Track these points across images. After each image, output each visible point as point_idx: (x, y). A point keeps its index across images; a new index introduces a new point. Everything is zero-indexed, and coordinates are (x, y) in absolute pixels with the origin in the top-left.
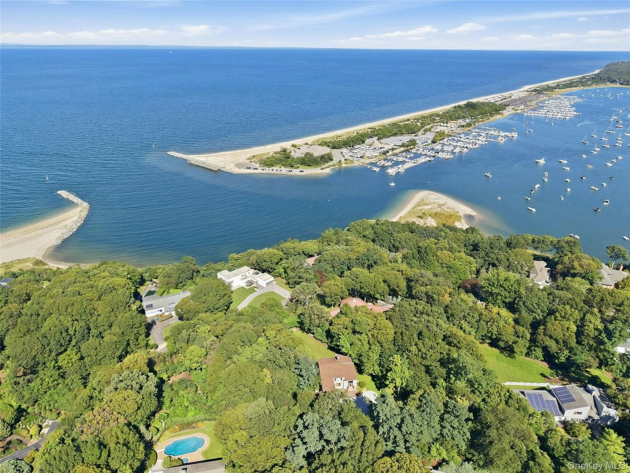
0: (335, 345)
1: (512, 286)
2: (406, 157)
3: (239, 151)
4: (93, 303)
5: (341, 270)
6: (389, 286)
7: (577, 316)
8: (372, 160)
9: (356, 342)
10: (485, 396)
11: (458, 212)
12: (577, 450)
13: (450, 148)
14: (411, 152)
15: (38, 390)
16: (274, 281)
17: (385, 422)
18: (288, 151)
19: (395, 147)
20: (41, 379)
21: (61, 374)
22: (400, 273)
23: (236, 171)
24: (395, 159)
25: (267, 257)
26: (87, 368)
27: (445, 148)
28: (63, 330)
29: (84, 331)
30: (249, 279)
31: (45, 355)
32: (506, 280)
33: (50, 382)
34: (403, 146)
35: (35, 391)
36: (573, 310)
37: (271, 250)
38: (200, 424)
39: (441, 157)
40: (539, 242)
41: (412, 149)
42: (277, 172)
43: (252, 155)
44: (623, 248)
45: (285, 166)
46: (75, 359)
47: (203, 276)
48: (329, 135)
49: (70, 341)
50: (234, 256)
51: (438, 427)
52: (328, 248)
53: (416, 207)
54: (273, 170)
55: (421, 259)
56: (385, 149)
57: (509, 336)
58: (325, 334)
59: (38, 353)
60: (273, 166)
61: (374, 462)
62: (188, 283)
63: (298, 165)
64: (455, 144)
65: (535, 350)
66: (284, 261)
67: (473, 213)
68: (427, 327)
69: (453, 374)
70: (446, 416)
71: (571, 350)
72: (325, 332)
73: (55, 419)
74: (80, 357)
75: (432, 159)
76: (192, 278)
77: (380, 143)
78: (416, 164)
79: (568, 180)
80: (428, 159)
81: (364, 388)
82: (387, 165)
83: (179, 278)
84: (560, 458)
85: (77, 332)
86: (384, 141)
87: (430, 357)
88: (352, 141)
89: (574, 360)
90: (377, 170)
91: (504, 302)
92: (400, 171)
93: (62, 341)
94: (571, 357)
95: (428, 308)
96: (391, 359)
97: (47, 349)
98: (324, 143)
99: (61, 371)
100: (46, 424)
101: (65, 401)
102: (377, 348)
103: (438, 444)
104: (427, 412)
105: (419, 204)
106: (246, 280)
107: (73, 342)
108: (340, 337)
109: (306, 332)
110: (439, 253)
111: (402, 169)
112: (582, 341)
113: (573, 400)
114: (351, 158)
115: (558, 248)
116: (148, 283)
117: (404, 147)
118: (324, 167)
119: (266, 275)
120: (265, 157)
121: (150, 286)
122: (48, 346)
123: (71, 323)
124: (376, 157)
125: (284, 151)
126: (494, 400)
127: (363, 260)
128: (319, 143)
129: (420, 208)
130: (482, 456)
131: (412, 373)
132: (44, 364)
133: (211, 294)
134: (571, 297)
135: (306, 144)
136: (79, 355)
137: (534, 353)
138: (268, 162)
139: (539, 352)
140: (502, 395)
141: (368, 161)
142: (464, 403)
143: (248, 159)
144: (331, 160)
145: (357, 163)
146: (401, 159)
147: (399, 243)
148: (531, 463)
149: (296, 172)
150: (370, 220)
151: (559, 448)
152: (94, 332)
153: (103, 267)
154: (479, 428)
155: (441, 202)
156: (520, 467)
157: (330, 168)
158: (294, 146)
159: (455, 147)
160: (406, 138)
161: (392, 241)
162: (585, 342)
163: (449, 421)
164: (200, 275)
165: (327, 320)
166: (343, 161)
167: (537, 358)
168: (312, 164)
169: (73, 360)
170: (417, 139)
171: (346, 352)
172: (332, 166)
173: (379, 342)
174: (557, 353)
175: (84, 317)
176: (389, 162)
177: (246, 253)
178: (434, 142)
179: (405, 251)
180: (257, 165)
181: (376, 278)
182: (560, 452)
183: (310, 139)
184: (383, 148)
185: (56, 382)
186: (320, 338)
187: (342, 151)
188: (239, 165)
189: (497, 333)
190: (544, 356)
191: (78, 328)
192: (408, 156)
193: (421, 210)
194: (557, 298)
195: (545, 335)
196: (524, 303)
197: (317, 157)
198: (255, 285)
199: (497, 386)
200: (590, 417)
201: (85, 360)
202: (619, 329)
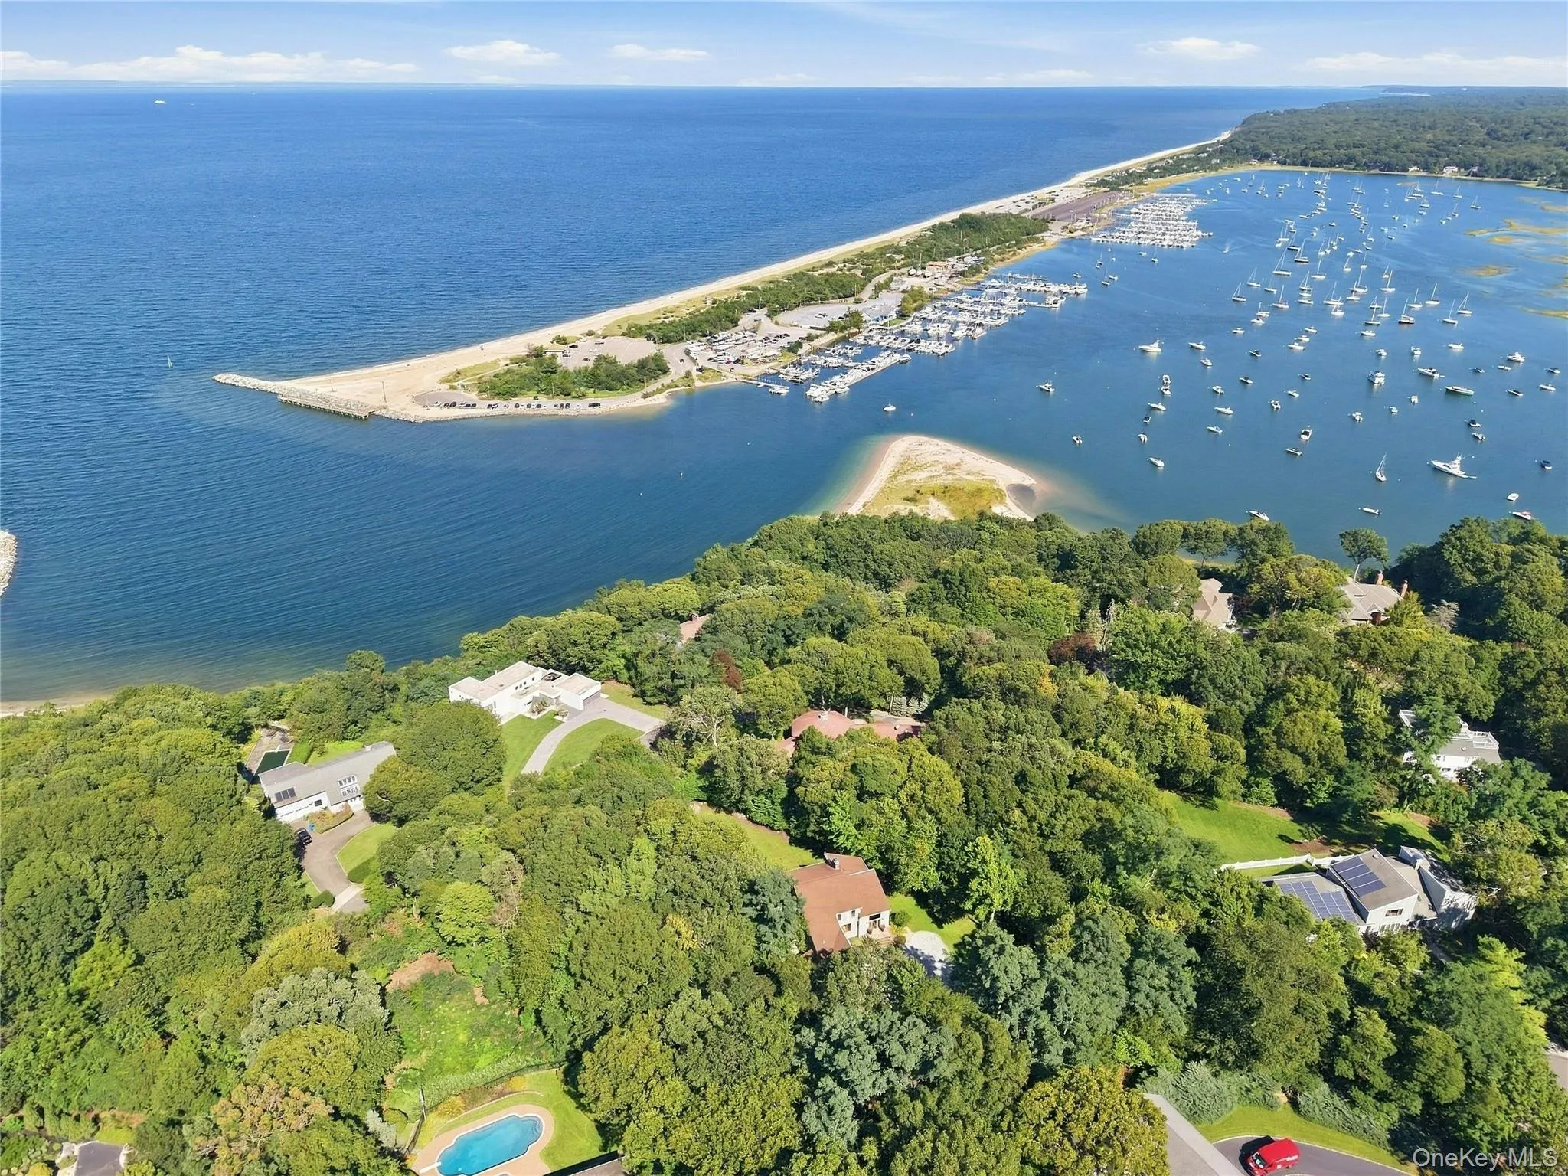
0: (813, 831)
1: (1179, 642)
2: (846, 357)
3: (413, 362)
4: (138, 805)
5: (769, 646)
6: (901, 673)
7: (1333, 696)
8: (764, 368)
9: (874, 818)
10: (1206, 904)
11: (992, 481)
12: (1439, 994)
13: (944, 329)
14: (855, 344)
15: (28, 1065)
16: (601, 691)
17: (1014, 1001)
18: (549, 354)
19: (814, 332)
20: (32, 1035)
21: (88, 1011)
22: (922, 640)
23: (418, 413)
24: (820, 361)
25: (576, 633)
26: (160, 982)
27: (932, 329)
28: (73, 891)
29: (129, 885)
30: (537, 694)
31: (31, 968)
32: (1163, 630)
33: (61, 1038)
34: (831, 328)
35: (19, 1069)
36: (1322, 683)
37: (581, 613)
38: (517, 1083)
39: (927, 351)
40: (1198, 536)
41: (856, 334)
42: (530, 412)
43: (453, 369)
44: (1374, 535)
45: (547, 393)
46: (124, 964)
47: (408, 698)
48: (645, 310)
49: (96, 916)
50: (476, 640)
51: (1123, 992)
52: (727, 594)
53: (895, 477)
54: (517, 406)
55: (953, 599)
56: (793, 339)
57: (1202, 759)
58: (778, 808)
59: (9, 966)
60: (515, 395)
61: (1017, 1100)
62: (373, 723)
63: (583, 389)
64: (953, 318)
65: (1258, 784)
66: (619, 638)
67: (1027, 480)
68: (1033, 759)
69: (1124, 864)
70: (1139, 963)
71: (1339, 773)
72: (780, 804)
73: (87, 1136)
74: (134, 957)
75: (907, 357)
76: (383, 709)
77: (777, 323)
78: (871, 373)
79: (1218, 389)
80: (897, 357)
81: (906, 928)
82: (803, 377)
83: (348, 709)
84: (1403, 1018)
85: (111, 891)
86: (784, 317)
87: (1063, 831)
88: (707, 321)
89: (1348, 795)
90: (784, 391)
91: (1161, 682)
92: (838, 390)
93: (74, 922)
94: (1341, 789)
95: (1016, 714)
96: (970, 847)
97: (36, 947)
98: (634, 331)
99: (86, 1003)
100: (64, 1154)
101: (114, 1084)
102: (930, 826)
103: (1125, 1031)
104: (1096, 961)
105: (901, 468)
106: (529, 698)
107: (106, 920)
108: (831, 810)
109: (725, 810)
110: (993, 582)
111: (842, 385)
112: (1360, 751)
113: (1380, 885)
114: (714, 366)
115: (1242, 544)
116: (257, 733)
117: (835, 331)
118: (649, 389)
119: (579, 678)
120: (488, 374)
121: (266, 740)
122: (36, 938)
123: (91, 870)
124: (774, 358)
125: (537, 356)
126: (1231, 911)
127: (820, 616)
128: (624, 330)
129: (906, 478)
130: (1231, 1043)
131: (1023, 874)
132: (31, 990)
133: (461, 743)
134: (1310, 653)
135: (591, 334)
136: (129, 951)
137: (1256, 789)
138: (501, 387)
139: (1267, 787)
140: (1243, 895)
141: (755, 371)
142: (1167, 927)
143: (445, 381)
144: (665, 371)
145: (731, 377)
146: (833, 362)
147: (890, 565)
148: (1346, 1039)
149: (579, 408)
150: (807, 517)
151: (1399, 995)
152: (156, 883)
153: (130, 705)
154: (1208, 979)
155: (952, 460)
156: (1317, 1054)
157: (665, 393)
158: (561, 340)
159: (955, 325)
160: (836, 310)
161: (872, 564)
162: (1368, 753)
163: (1148, 973)
164: (401, 698)
165: (779, 774)
166: (695, 373)
167: (1263, 800)
168: (618, 385)
169: (117, 969)
170: (865, 310)
171: (849, 845)
172: (669, 387)
173: (930, 811)
174: (1309, 785)
175: (121, 848)
176: (807, 370)
177: (506, 627)
178: (902, 316)
179: (911, 585)
180: (473, 396)
181: (870, 656)
182: (1401, 1003)
183: (599, 321)
184: (787, 335)
185: (77, 1037)
186: (767, 819)
187: (689, 347)
188: (420, 399)
189: (1176, 756)
190: (1277, 795)
191: (112, 878)
192: (850, 353)
193: (909, 482)
194: (1282, 659)
195: (1280, 746)
196: (1212, 680)
197: (628, 367)
198: (553, 708)
199: (1226, 876)
200: (1417, 917)
201: (148, 963)
202: (1440, 715)
